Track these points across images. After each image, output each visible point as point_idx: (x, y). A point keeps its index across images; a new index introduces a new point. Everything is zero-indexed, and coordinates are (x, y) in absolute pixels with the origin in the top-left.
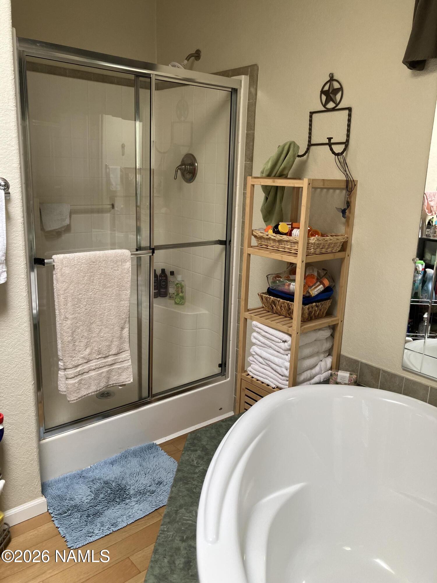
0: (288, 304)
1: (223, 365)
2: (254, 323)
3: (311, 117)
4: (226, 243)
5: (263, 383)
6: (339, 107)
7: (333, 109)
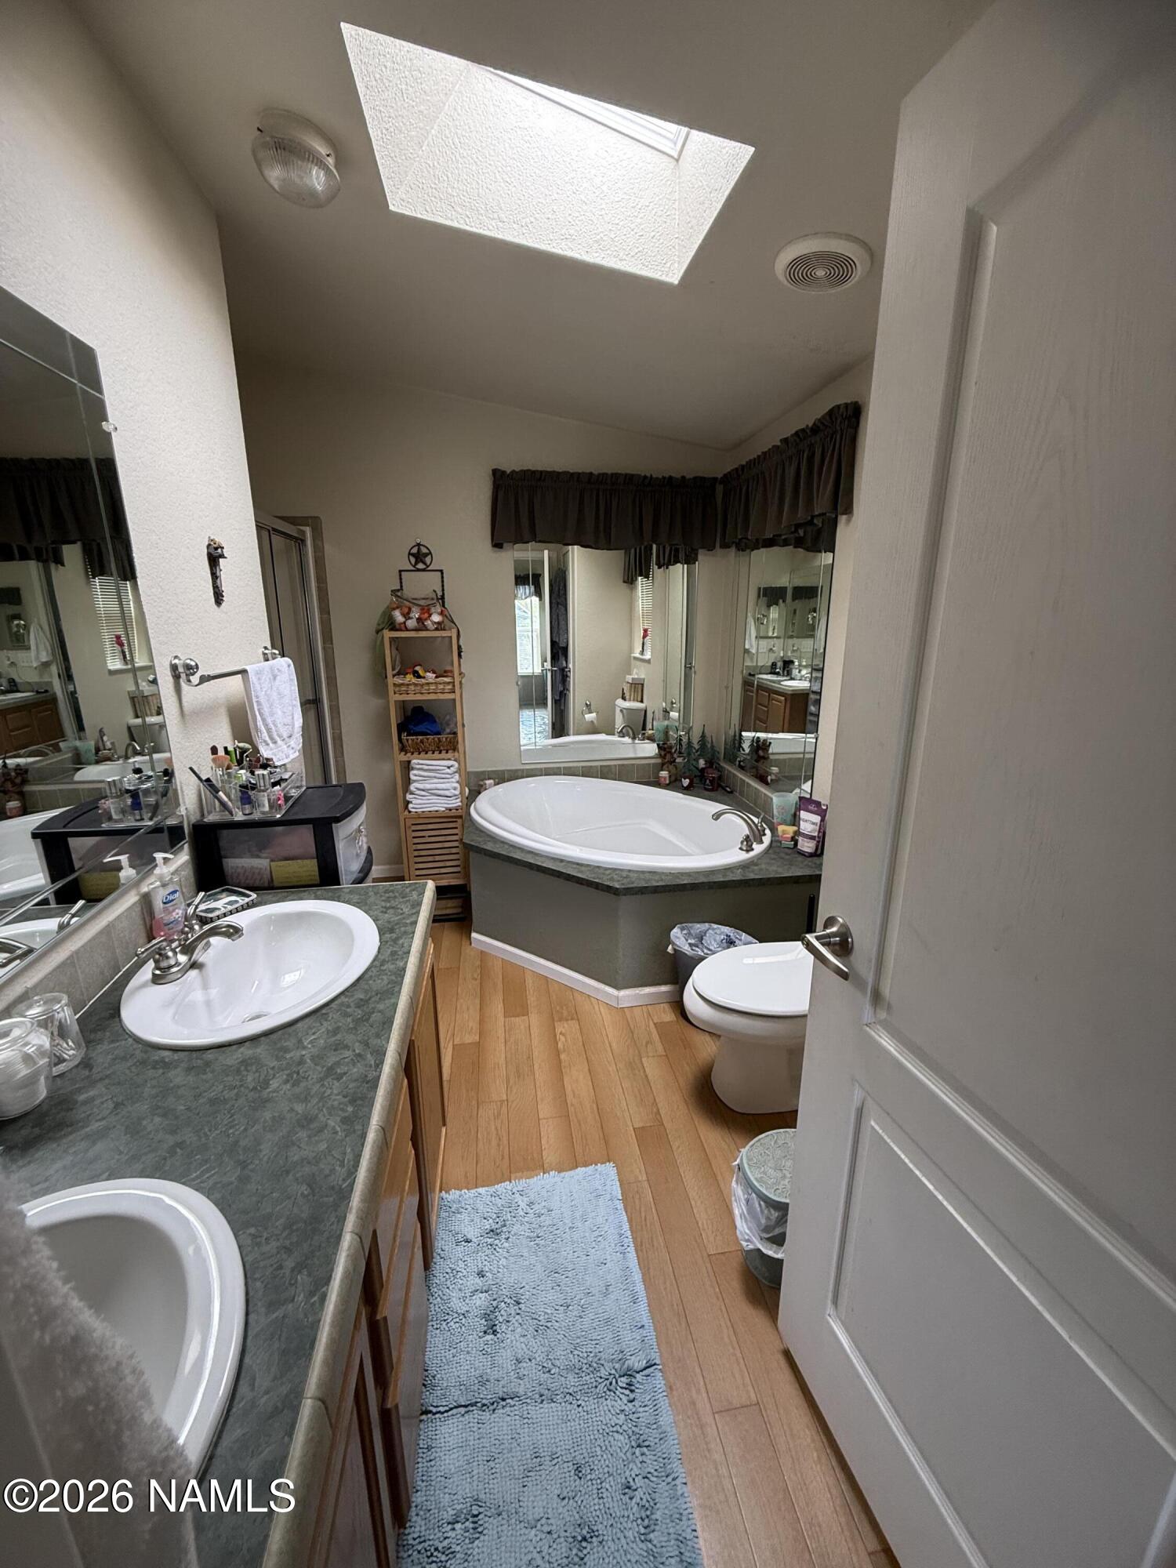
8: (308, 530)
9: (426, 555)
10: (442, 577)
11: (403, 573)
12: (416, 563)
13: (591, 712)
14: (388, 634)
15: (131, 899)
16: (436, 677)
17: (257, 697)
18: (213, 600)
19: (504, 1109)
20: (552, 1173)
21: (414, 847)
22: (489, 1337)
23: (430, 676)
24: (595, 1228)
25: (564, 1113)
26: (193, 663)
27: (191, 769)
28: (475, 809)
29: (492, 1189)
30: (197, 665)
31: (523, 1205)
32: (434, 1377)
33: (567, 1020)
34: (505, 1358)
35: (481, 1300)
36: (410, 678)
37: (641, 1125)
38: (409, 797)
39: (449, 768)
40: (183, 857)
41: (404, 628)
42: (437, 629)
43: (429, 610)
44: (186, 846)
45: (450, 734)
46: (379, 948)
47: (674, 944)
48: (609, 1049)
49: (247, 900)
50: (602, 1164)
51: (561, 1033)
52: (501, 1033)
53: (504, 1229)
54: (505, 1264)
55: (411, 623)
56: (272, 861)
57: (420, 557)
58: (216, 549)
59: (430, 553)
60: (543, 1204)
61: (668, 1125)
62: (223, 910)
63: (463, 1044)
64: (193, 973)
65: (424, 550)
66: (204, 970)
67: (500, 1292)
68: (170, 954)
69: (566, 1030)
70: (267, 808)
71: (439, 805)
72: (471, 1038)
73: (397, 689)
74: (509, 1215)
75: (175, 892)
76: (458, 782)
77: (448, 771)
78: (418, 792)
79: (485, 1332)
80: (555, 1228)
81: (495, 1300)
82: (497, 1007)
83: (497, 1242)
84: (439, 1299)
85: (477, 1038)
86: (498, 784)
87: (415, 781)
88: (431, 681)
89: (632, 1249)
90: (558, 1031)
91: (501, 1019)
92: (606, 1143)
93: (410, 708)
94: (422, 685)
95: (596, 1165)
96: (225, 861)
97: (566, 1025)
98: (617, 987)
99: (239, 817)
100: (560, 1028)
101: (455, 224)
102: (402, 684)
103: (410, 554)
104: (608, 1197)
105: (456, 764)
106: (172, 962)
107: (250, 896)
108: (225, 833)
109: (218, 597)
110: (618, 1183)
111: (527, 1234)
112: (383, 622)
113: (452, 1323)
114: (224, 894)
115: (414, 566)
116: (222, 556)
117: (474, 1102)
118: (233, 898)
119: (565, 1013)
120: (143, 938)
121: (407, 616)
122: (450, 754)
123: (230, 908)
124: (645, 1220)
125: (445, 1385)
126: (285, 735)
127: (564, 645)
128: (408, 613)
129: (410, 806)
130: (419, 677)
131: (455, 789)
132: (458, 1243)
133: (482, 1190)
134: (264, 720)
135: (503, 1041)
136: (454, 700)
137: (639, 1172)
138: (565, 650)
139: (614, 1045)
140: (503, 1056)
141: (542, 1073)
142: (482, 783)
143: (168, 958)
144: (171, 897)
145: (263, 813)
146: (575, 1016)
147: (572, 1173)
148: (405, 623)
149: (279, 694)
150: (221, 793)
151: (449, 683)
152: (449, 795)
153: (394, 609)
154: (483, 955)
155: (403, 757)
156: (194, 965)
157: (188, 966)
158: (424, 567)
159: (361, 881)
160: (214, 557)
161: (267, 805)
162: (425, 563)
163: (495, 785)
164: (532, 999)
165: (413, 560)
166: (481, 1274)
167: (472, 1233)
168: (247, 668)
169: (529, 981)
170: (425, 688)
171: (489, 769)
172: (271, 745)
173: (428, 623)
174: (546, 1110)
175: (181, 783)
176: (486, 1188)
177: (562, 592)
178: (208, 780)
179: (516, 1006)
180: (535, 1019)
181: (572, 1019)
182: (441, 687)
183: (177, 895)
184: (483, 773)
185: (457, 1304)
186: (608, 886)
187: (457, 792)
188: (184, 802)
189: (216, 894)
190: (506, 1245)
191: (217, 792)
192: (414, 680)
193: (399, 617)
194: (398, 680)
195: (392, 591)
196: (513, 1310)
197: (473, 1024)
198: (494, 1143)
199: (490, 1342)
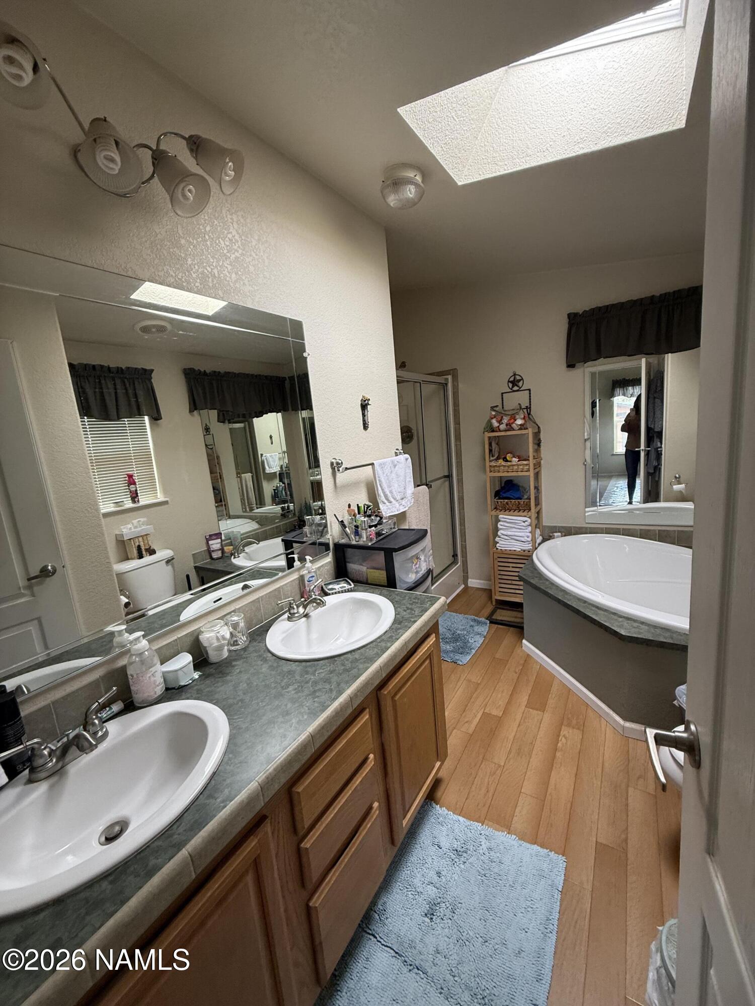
0: (518, 502)
1: (455, 556)
2: (500, 516)
3: (502, 396)
4: (449, 477)
5: (524, 551)
6: (522, 389)
7: (518, 391)
8: (450, 377)
9: (519, 381)
10: (530, 394)
11: (504, 395)
12: (513, 387)
13: (679, 483)
14: (488, 435)
15: (295, 576)
16: (519, 461)
17: (379, 477)
18: (362, 427)
19: (499, 772)
20: (514, 837)
21: (499, 572)
22: (427, 920)
23: (515, 460)
24: (529, 899)
25: (542, 798)
26: (340, 462)
27: (335, 515)
28: (537, 554)
29: (468, 823)
30: (342, 463)
31: (484, 846)
32: (387, 918)
33: (573, 728)
34: (430, 940)
35: (431, 891)
36: (501, 462)
37: (604, 842)
38: (497, 539)
39: (524, 522)
40: (328, 559)
41: (498, 430)
42: (520, 429)
43: (515, 417)
44: (331, 554)
45: (526, 499)
46: (386, 632)
47: (678, 700)
48: (600, 765)
49: (350, 587)
50: (555, 853)
51: (564, 736)
52: (519, 717)
53: (465, 855)
54: (456, 878)
55: (503, 427)
56: (368, 568)
57: (515, 382)
58: (365, 401)
59: (522, 379)
60: (498, 854)
61: (631, 857)
62: (337, 590)
63: (490, 714)
64: (304, 619)
65: (518, 378)
66: (310, 619)
67: (445, 895)
68: (295, 607)
69: (570, 736)
70: (365, 539)
71: (517, 547)
72: (497, 712)
73: (492, 469)
74: (472, 846)
75: (313, 577)
76: (530, 532)
77: (523, 524)
78: (502, 536)
79: (426, 915)
80: (499, 877)
81: (440, 898)
82: (523, 698)
83: (457, 860)
84: (409, 872)
85: (501, 714)
86: (565, 536)
87: (501, 529)
88: (514, 463)
89: (554, 937)
90: (562, 733)
91: (523, 707)
92: (567, 839)
93: (504, 480)
94: (508, 467)
95: (551, 851)
96: (348, 564)
97: (571, 731)
98: (625, 719)
99: (354, 543)
100: (565, 731)
101: (498, 174)
102: (496, 466)
103: (509, 381)
104: (550, 882)
105: (529, 520)
106: (296, 611)
107: (351, 585)
108: (349, 550)
109: (365, 427)
110: (563, 877)
111: (478, 868)
112: (487, 427)
113: (410, 893)
114: (343, 582)
115: (511, 389)
116: (368, 404)
117: (481, 757)
118: (345, 585)
119: (574, 722)
120: (299, 596)
121: (500, 422)
122: (525, 513)
123: (340, 589)
124: (576, 922)
125: (391, 929)
126: (398, 498)
127: (659, 430)
128: (501, 420)
129: (498, 545)
130: (507, 461)
131: (528, 537)
132: (433, 844)
133: (461, 819)
134: (382, 490)
135: (518, 723)
136: (529, 476)
137: (586, 877)
138: (660, 434)
139: (606, 764)
140: (513, 734)
141: (537, 760)
142: (551, 535)
143: (294, 608)
144: (311, 579)
145: (364, 542)
146: (582, 727)
147: (528, 845)
148: (499, 426)
149: (397, 475)
150: (347, 529)
151: (527, 465)
152: (523, 540)
153: (492, 418)
154: (528, 657)
155: (494, 513)
156: (306, 616)
157: (303, 615)
158: (518, 388)
159: (411, 589)
160: (364, 407)
161: (365, 538)
162: (518, 386)
163: (562, 536)
164: (551, 702)
165: (511, 385)
166: (439, 874)
167: (445, 843)
168: (374, 462)
169: (555, 688)
170: (513, 468)
171: (559, 525)
172: (388, 504)
173: (514, 426)
174: (529, 787)
175: (331, 522)
176: (465, 820)
177: (659, 389)
178: (342, 521)
179: (538, 702)
180: (547, 718)
181: (578, 729)
182: (521, 467)
183: (314, 578)
184: (555, 527)
185: (417, 882)
186: (615, 632)
187: (529, 539)
188: (332, 532)
189: (340, 581)
190: (462, 866)
191: (345, 527)
192: (503, 463)
193: (495, 423)
194: (493, 464)
195: (491, 407)
196: (448, 912)
197: (502, 703)
198: (483, 791)
199: (426, 924)
